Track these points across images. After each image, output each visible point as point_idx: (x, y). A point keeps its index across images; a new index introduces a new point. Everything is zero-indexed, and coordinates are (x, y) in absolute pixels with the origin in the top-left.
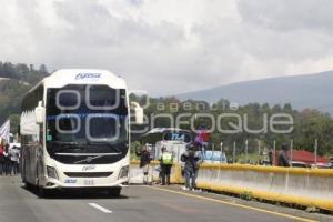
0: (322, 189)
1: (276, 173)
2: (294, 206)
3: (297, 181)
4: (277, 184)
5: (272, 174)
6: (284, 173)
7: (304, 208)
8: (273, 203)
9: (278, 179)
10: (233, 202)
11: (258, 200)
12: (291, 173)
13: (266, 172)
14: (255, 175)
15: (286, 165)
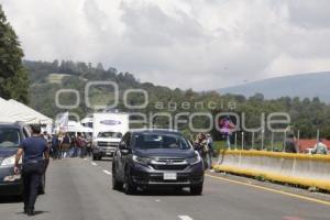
0: (323, 172)
1: (286, 158)
2: (299, 186)
3: (302, 165)
4: (287, 168)
5: (282, 159)
6: (292, 158)
7: (306, 188)
8: (283, 183)
9: (287, 163)
10: (249, 183)
11: (270, 181)
12: (298, 158)
13: (278, 157)
14: (269, 160)
15: (295, 152)
